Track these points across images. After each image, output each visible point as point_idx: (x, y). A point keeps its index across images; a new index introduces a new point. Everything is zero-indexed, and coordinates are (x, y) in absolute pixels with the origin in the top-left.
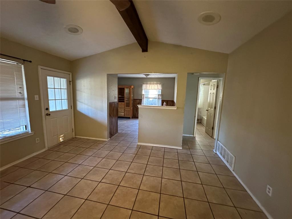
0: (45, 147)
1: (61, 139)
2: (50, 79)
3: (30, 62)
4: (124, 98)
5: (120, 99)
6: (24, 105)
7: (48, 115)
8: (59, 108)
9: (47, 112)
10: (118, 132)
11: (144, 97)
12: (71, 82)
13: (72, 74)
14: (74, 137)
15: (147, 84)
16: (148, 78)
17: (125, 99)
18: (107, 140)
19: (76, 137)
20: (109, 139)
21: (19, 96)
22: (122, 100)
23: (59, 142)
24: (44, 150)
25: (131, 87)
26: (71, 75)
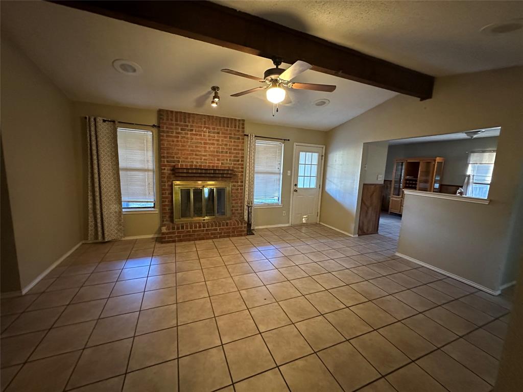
0: (289, 222)
1: (304, 219)
2: (302, 154)
3: (289, 140)
4: (416, 181)
5: (408, 182)
6: (280, 179)
7: (296, 191)
8: (307, 186)
9: (295, 188)
10: (379, 233)
11: (471, 181)
12: (323, 157)
13: (326, 147)
14: (318, 222)
15: (484, 152)
16: (474, 139)
17: (418, 183)
18: (352, 236)
19: (321, 223)
20: (357, 236)
21: (277, 171)
22: (412, 184)
23: (301, 222)
24: (287, 225)
25: (435, 160)
26: (324, 148)
